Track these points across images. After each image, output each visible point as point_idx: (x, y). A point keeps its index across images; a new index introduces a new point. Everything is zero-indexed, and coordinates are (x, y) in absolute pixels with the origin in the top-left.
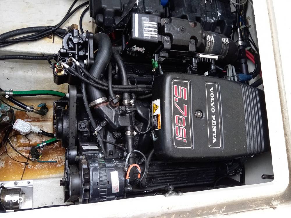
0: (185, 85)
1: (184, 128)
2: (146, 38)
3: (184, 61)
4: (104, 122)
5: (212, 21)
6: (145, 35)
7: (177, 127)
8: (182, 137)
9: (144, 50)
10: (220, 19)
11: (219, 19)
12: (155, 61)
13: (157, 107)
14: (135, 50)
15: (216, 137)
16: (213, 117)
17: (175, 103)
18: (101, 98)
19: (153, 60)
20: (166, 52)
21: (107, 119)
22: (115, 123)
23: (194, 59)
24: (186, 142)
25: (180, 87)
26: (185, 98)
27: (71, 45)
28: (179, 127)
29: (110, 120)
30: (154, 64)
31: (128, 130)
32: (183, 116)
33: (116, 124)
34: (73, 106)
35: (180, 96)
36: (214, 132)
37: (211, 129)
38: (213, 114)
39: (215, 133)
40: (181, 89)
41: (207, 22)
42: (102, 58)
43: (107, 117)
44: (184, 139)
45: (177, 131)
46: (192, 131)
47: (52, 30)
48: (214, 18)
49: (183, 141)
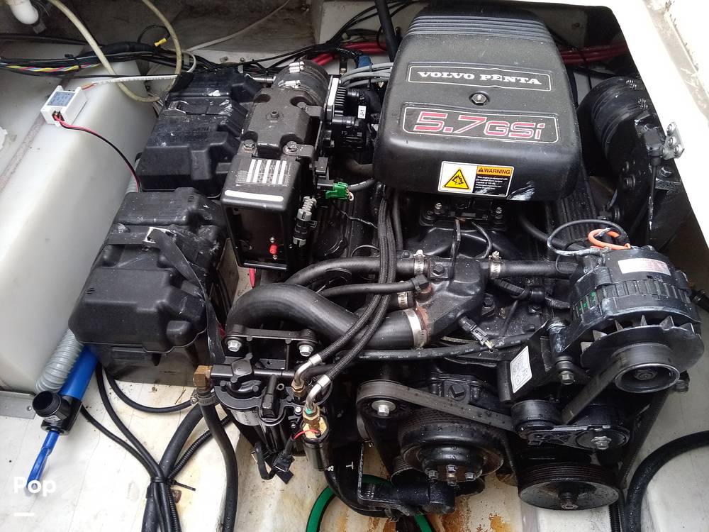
0: (413, 115)
1: (512, 125)
2: (287, 182)
4: (464, 322)
5: (229, 107)
6: (280, 182)
7: (512, 135)
8: (535, 129)
10: (228, 94)
12: (331, 188)
13: (457, 175)
15: (527, 79)
16: (483, 77)
17: (456, 132)
19: (328, 192)
20: (317, 160)
21: (458, 311)
22: (470, 295)
23: (334, 121)
24: (544, 124)
25: (418, 122)
26: (443, 116)
27: (252, 386)
28: (510, 131)
31: (489, 270)
32: (485, 124)
33: (473, 293)
34: (417, 395)
35: (441, 125)
36: (517, 81)
37: (509, 84)
38: (478, 77)
39: (518, 78)
40: (422, 120)
41: (229, 115)
43: (455, 311)
44: (538, 126)
45: (521, 136)
46: (519, 114)
47: (162, 484)
48: (223, 104)
49: (543, 129)
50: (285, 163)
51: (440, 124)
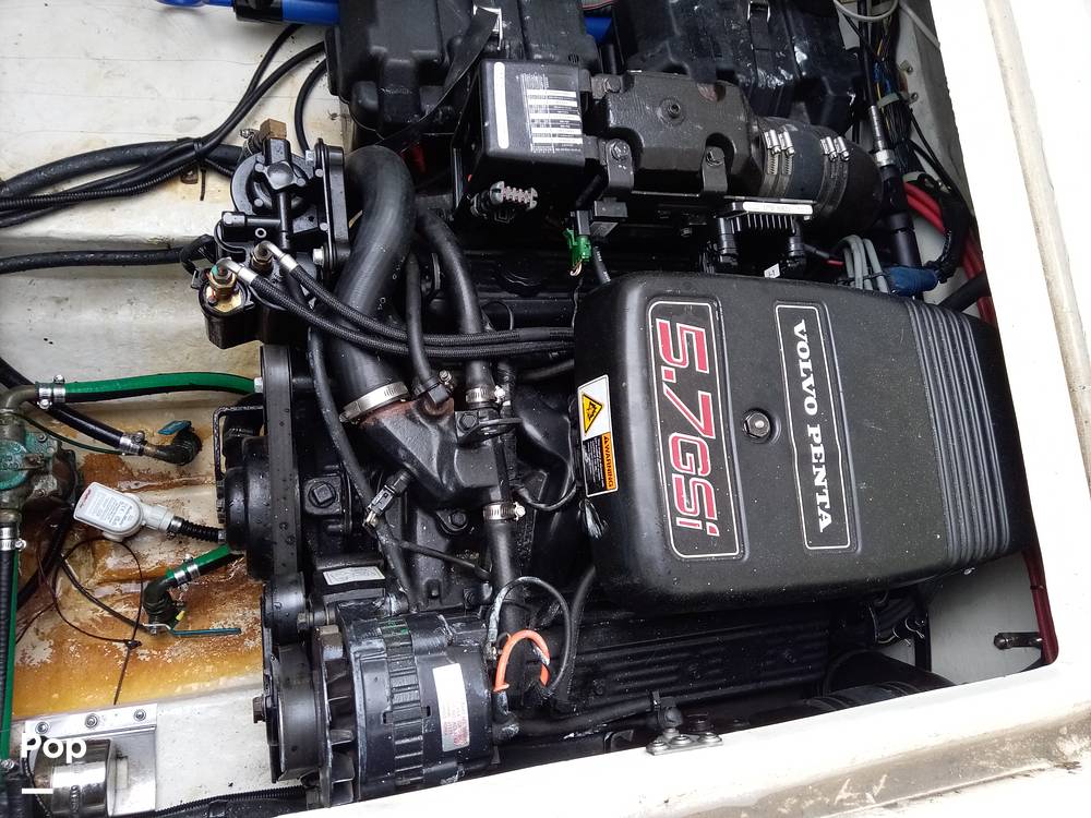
0: (698, 317)
1: (704, 481)
2: (540, 150)
3: (686, 231)
4: (402, 478)
5: (777, 81)
6: (536, 140)
7: (678, 481)
8: (701, 517)
9: (535, 199)
10: (804, 74)
11: (800, 73)
12: (577, 235)
13: (597, 406)
14: (501, 200)
16: (814, 431)
17: (665, 387)
18: (385, 388)
19: (571, 232)
20: (618, 201)
21: (412, 464)
22: (441, 478)
23: (722, 220)
24: (718, 534)
25: (678, 325)
26: (702, 366)
27: (263, 199)
28: (688, 477)
29: (421, 469)
30: (577, 248)
31: (492, 502)
32: (697, 434)
33: (445, 482)
34: (282, 424)
35: (681, 362)
36: (820, 490)
37: (808, 477)
38: (813, 421)
39: (826, 491)
40: (685, 332)
41: (760, 85)
42: (378, 239)
43: (411, 457)
44: (708, 524)
45: (680, 494)
46: (735, 491)
47: (194, 153)
48: (783, 72)
49: (704, 531)
50: (579, 141)
51: (681, 360)
